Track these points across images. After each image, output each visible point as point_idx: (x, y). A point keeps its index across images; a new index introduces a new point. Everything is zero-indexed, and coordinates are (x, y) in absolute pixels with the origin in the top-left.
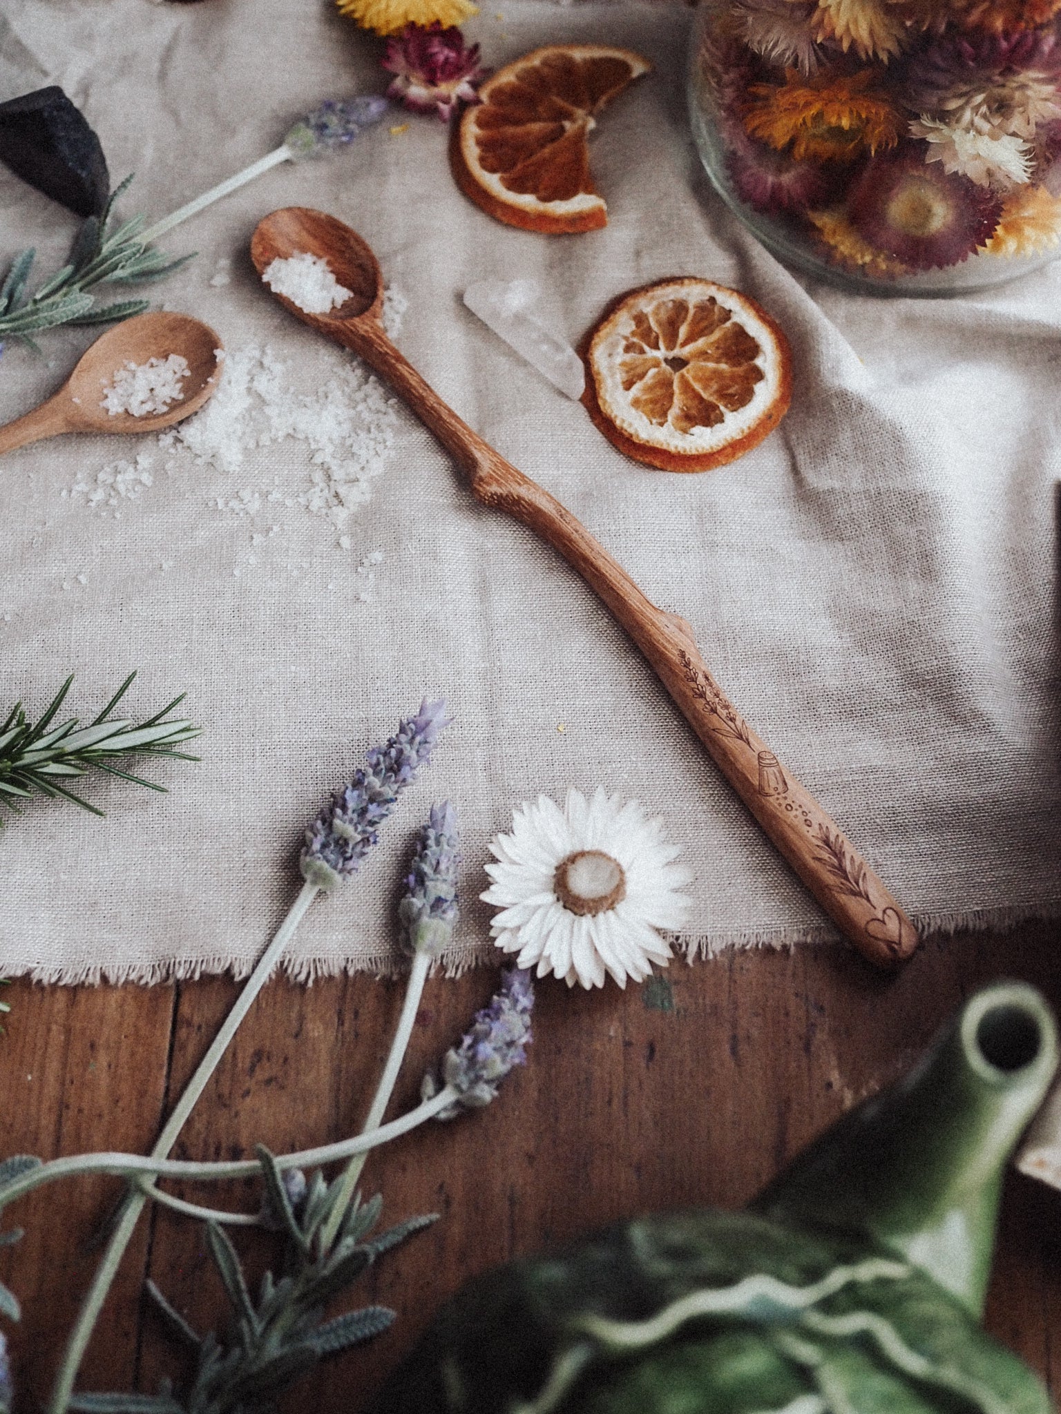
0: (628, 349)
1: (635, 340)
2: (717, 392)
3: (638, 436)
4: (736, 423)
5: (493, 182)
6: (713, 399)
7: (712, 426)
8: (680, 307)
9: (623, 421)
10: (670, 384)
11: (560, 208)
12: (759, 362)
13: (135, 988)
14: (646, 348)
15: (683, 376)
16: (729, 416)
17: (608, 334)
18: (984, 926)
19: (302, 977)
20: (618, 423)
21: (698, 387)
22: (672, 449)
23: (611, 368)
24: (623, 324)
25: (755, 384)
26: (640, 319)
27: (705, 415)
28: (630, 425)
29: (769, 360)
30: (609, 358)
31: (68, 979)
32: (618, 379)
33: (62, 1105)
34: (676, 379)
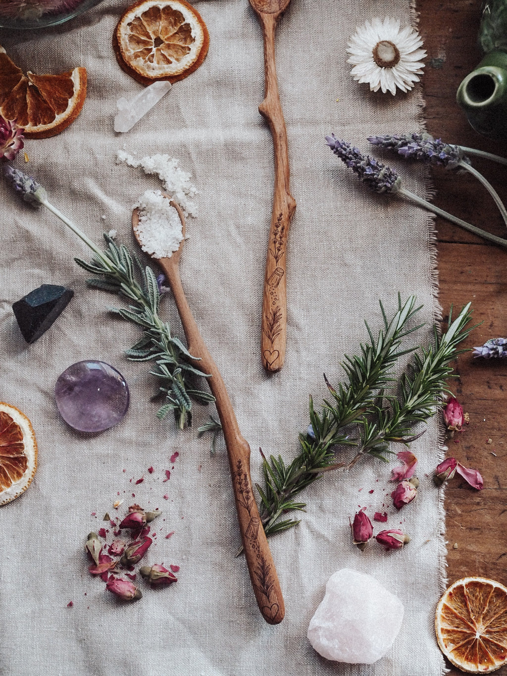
0: (152, 62)
1: (147, 58)
2: (172, 26)
3: (194, 59)
4: (189, 18)
5: (59, 118)
6: (177, 28)
7: (191, 29)
8: (132, 38)
9: (186, 65)
10: (169, 45)
11: (77, 87)
12: (161, 7)
14: (152, 53)
15: (166, 39)
16: (187, 21)
17: (142, 69)
20: (187, 67)
21: (171, 34)
22: (201, 46)
23: (160, 69)
24: (138, 64)
25: (172, 9)
26: (136, 56)
27: (186, 31)
28: (188, 62)
29: (161, 3)
30: (155, 69)
31: (437, 283)
32: (166, 66)
33: (485, 283)
34: (167, 42)
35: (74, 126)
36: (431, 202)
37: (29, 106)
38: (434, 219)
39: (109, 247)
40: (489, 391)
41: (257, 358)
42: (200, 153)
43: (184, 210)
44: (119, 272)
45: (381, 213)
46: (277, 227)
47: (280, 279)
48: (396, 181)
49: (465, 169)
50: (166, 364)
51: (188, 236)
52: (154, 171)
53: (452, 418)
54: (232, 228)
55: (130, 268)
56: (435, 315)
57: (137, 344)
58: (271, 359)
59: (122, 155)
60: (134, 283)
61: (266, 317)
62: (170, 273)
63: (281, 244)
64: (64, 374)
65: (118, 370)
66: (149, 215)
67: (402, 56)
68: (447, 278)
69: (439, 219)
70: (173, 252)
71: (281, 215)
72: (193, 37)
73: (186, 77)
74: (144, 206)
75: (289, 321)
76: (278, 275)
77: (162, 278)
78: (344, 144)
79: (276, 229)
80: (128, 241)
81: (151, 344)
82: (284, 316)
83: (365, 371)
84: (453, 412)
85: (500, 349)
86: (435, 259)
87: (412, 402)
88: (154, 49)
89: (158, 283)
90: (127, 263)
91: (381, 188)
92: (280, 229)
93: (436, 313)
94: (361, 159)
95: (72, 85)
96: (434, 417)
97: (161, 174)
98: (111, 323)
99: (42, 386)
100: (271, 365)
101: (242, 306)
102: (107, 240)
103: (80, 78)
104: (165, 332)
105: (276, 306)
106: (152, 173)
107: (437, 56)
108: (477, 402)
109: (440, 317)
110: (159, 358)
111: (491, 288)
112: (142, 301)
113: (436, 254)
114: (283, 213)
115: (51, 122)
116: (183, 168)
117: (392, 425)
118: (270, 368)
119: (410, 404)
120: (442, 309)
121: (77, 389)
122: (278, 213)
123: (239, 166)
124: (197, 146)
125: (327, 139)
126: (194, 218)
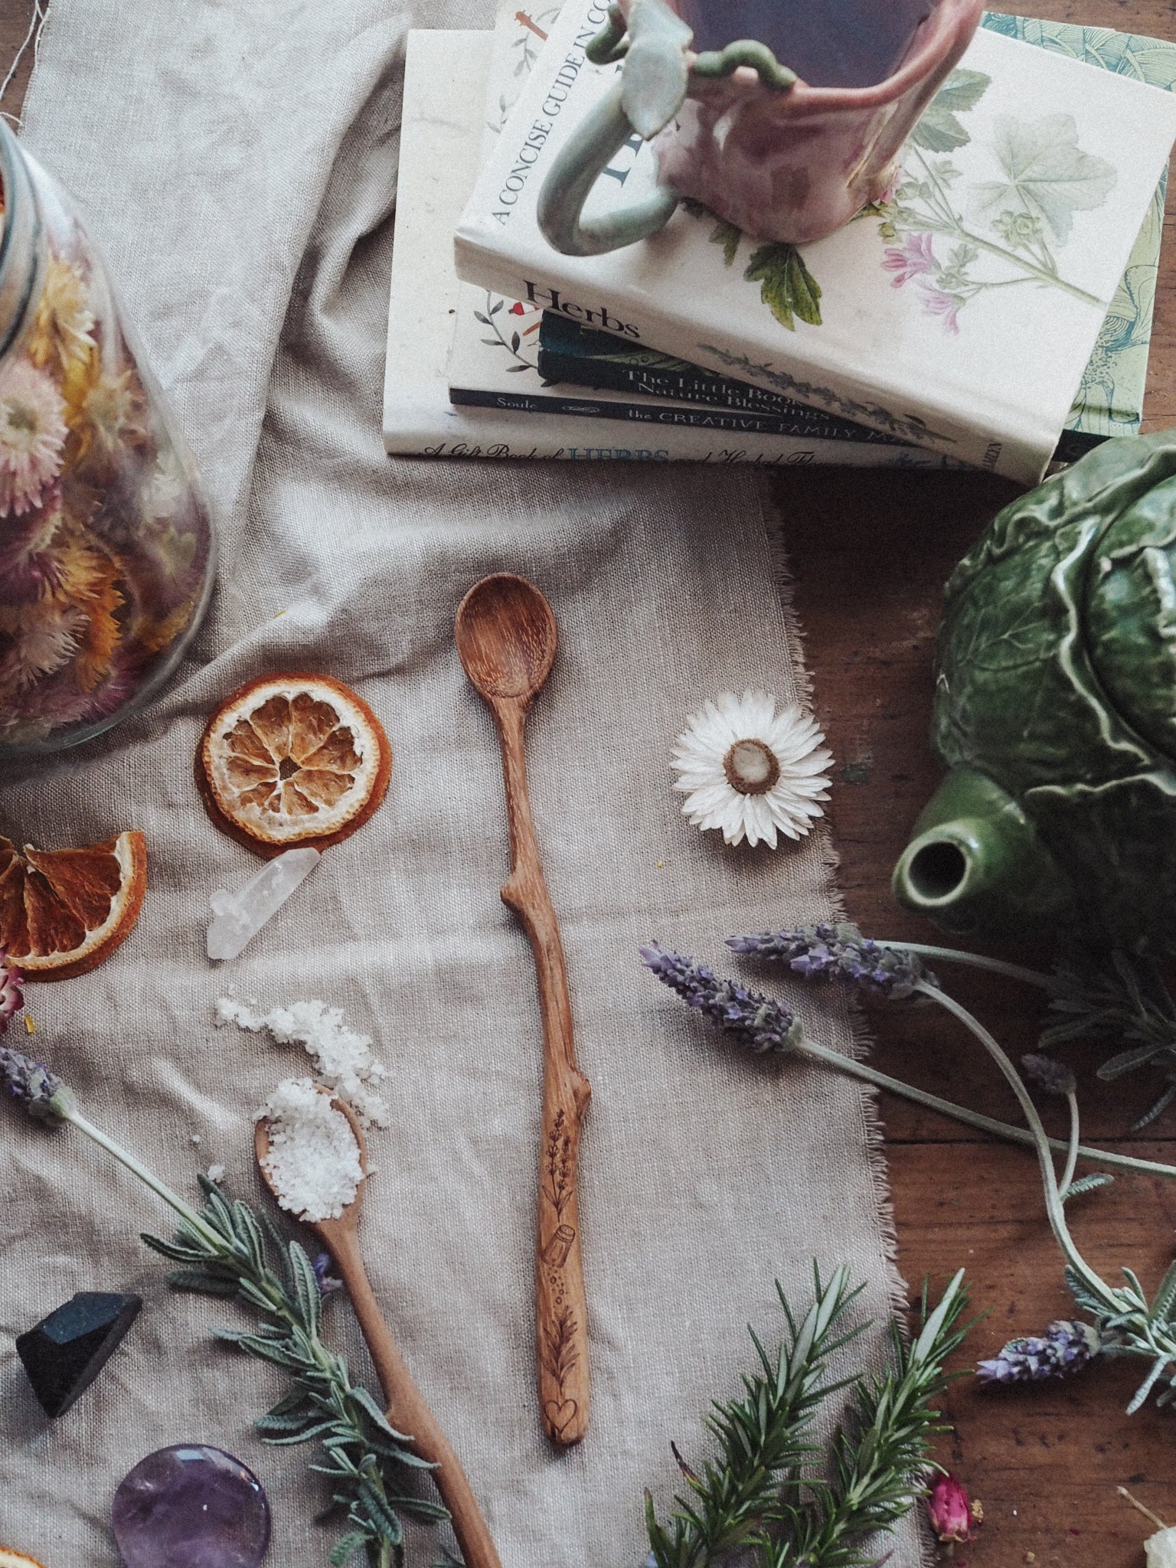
0: (276, 810)
1: (266, 803)
2: (315, 734)
3: (363, 800)
4: (349, 716)
5: (94, 937)
6: (324, 738)
7: (352, 737)
8: (234, 764)
9: (348, 812)
10: (310, 772)
11: (127, 872)
12: (290, 697)
13: (894, 1175)
14: (275, 793)
15: (303, 763)
16: (344, 723)
17: (259, 827)
18: (781, 533)
19: (871, 1043)
20: (350, 817)
21: (312, 750)
22: (376, 771)
23: (295, 823)
24: (250, 816)
25: (312, 700)
26: (245, 800)
27: (343, 742)
28: (352, 806)
29: (290, 690)
30: (284, 825)
31: (891, 1230)
32: (306, 817)
33: (992, 1222)
34: (305, 768)
35: (125, 950)
36: (865, 1061)
37: (30, 913)
38: (875, 1099)
39: (210, 1202)
40: (1020, 1450)
41: (530, 1418)
42: (386, 994)
43: (361, 1114)
44: (235, 1256)
45: (765, 1091)
46: (555, 1139)
47: (568, 1249)
48: (790, 1029)
49: (928, 997)
50: (343, 1446)
51: (372, 1168)
52: (294, 1037)
53: (946, 1516)
54: (462, 1144)
55: (257, 1246)
56: (893, 1300)
57: (281, 1404)
58: (561, 1419)
59: (228, 1009)
60: (266, 1275)
61: (545, 1330)
62: (340, 1252)
63: (564, 1175)
64: (130, 1477)
65: (243, 1461)
66: (289, 1129)
67: (785, 767)
68: (911, 1218)
69: (884, 1098)
70: (344, 1206)
71: (561, 1113)
72: (358, 753)
73: (347, 836)
74: (278, 1113)
75: (592, 1332)
76: (563, 1239)
77: (323, 1261)
78: (679, 960)
79: (552, 1142)
80: (249, 1187)
81: (308, 1403)
82: (581, 1325)
83: (755, 1432)
84: (948, 1503)
85: (1033, 1363)
86: (883, 1181)
87: (860, 1489)
88: (281, 784)
89: (317, 1272)
90: (250, 1237)
91: (761, 1045)
92: (560, 1143)
93: (895, 1294)
94: (715, 989)
95: (117, 868)
96: (909, 1515)
97: (310, 1043)
98: (222, 1362)
99: (84, 1505)
100: (561, 1432)
101: (493, 1308)
102: (206, 1188)
103: (133, 854)
104: (337, 1376)
105: (563, 1306)
106: (291, 1042)
107: (854, 759)
108: (995, 1475)
109: (905, 1303)
110: (328, 1434)
111: (1005, 1232)
112: (284, 1313)
113: (885, 1170)
114: (565, 1109)
115: (74, 947)
116: (356, 1027)
117: (821, 1543)
118: (560, 1437)
119: (855, 1496)
120: (906, 1285)
121: (159, 1509)
122: (554, 1111)
123: (469, 1013)
124: (380, 978)
125: (644, 953)
126: (380, 1129)
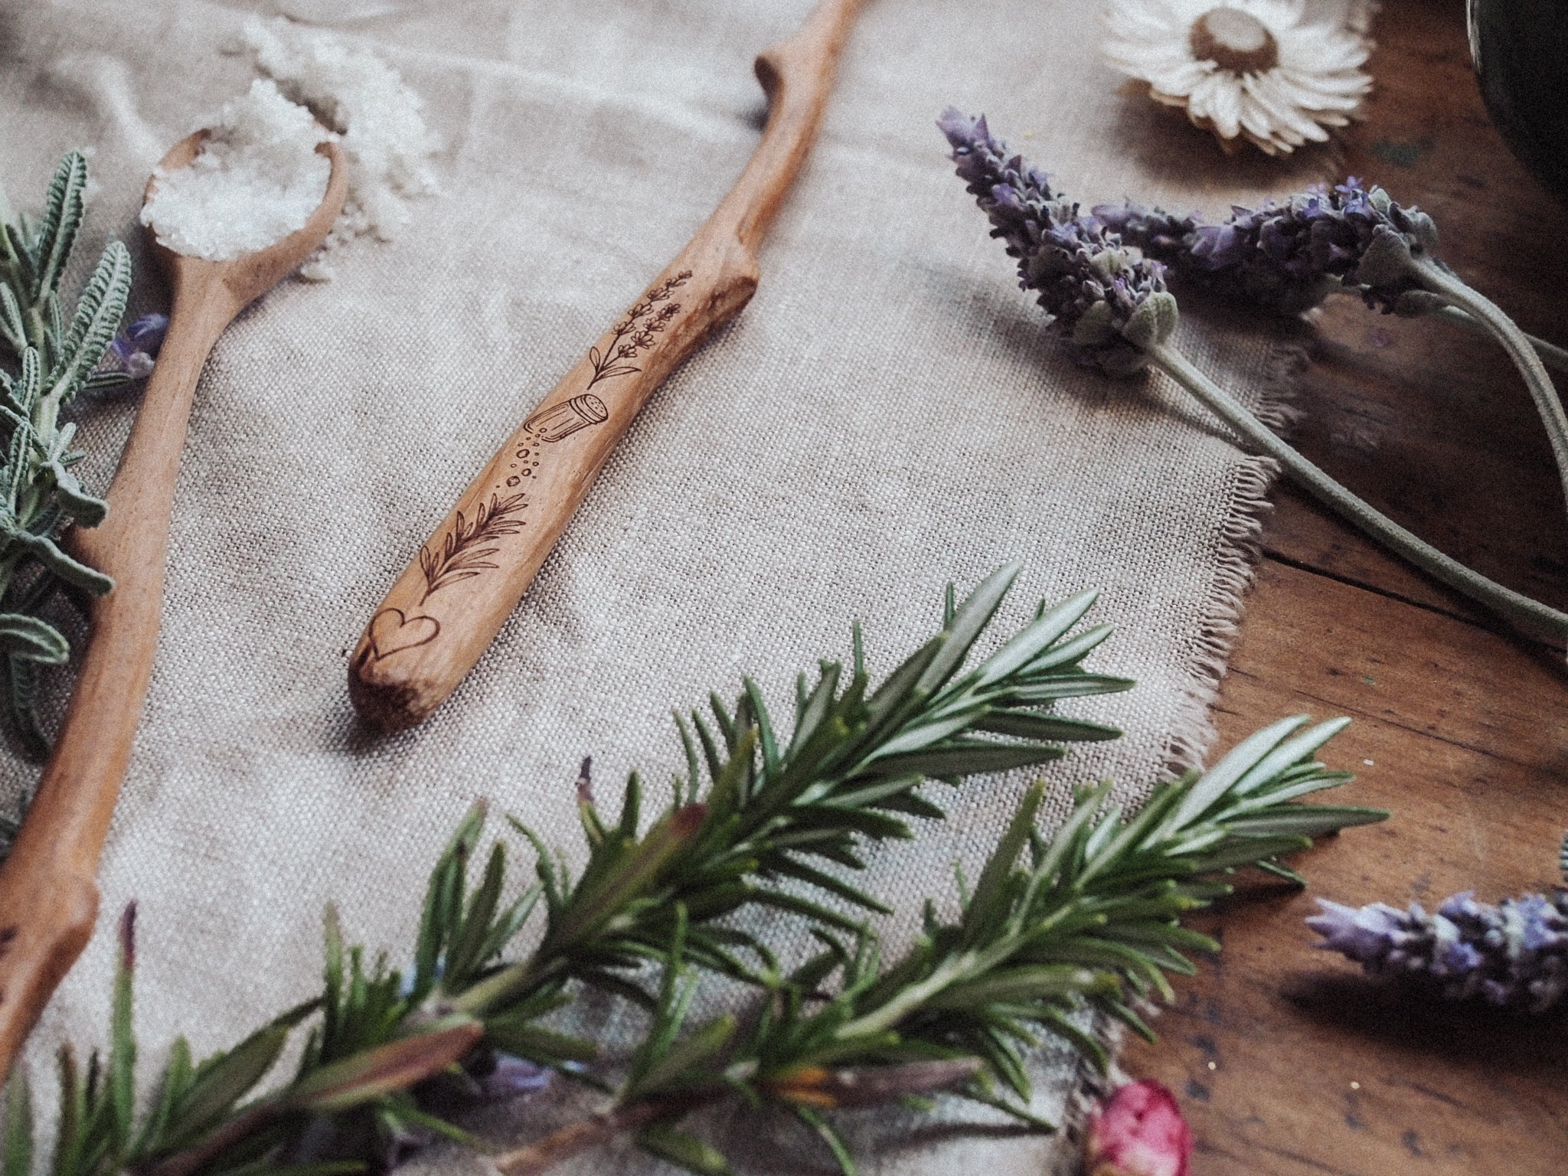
13: (1257, 598)
31: (1219, 666)
33: (1428, 734)
38: (1270, 478)
42: (505, 104)
43: (362, 212)
45: (1066, 414)
46: (654, 299)
47: (578, 427)
58: (397, 638)
60: (47, 301)
61: (459, 515)
63: (639, 343)
66: (231, 156)
69: (1290, 482)
70: (240, 252)
71: (687, 276)
76: (581, 413)
77: (154, 321)
79: (646, 301)
84: (1140, 1116)
85: (1446, 934)
92: (659, 305)
93: (1181, 740)
94: (1047, 196)
100: (378, 659)
105: (515, 491)
114: (696, 273)
118: (370, 668)
122: (683, 267)
126: (380, 241)
